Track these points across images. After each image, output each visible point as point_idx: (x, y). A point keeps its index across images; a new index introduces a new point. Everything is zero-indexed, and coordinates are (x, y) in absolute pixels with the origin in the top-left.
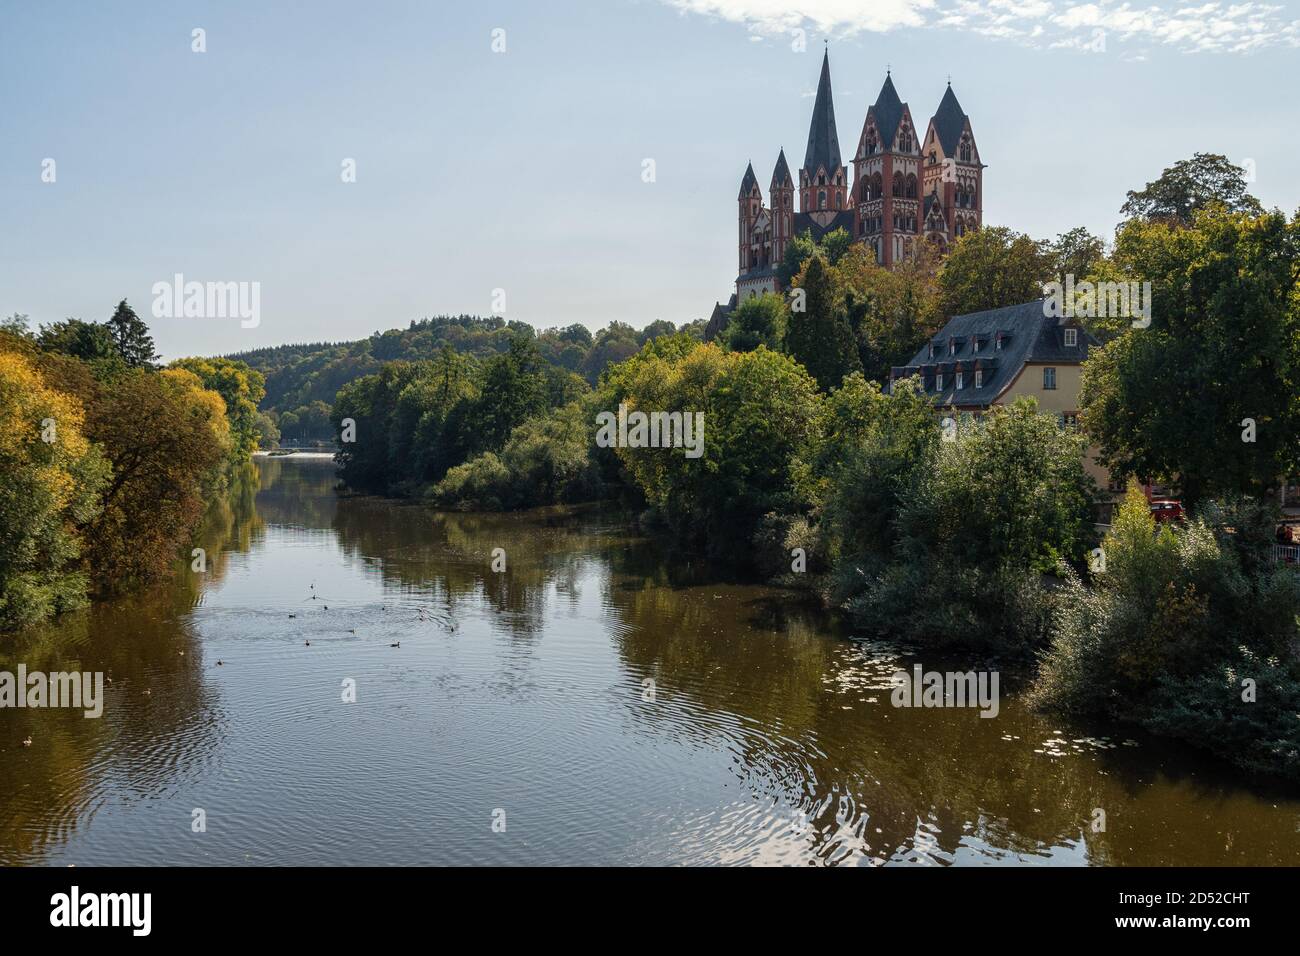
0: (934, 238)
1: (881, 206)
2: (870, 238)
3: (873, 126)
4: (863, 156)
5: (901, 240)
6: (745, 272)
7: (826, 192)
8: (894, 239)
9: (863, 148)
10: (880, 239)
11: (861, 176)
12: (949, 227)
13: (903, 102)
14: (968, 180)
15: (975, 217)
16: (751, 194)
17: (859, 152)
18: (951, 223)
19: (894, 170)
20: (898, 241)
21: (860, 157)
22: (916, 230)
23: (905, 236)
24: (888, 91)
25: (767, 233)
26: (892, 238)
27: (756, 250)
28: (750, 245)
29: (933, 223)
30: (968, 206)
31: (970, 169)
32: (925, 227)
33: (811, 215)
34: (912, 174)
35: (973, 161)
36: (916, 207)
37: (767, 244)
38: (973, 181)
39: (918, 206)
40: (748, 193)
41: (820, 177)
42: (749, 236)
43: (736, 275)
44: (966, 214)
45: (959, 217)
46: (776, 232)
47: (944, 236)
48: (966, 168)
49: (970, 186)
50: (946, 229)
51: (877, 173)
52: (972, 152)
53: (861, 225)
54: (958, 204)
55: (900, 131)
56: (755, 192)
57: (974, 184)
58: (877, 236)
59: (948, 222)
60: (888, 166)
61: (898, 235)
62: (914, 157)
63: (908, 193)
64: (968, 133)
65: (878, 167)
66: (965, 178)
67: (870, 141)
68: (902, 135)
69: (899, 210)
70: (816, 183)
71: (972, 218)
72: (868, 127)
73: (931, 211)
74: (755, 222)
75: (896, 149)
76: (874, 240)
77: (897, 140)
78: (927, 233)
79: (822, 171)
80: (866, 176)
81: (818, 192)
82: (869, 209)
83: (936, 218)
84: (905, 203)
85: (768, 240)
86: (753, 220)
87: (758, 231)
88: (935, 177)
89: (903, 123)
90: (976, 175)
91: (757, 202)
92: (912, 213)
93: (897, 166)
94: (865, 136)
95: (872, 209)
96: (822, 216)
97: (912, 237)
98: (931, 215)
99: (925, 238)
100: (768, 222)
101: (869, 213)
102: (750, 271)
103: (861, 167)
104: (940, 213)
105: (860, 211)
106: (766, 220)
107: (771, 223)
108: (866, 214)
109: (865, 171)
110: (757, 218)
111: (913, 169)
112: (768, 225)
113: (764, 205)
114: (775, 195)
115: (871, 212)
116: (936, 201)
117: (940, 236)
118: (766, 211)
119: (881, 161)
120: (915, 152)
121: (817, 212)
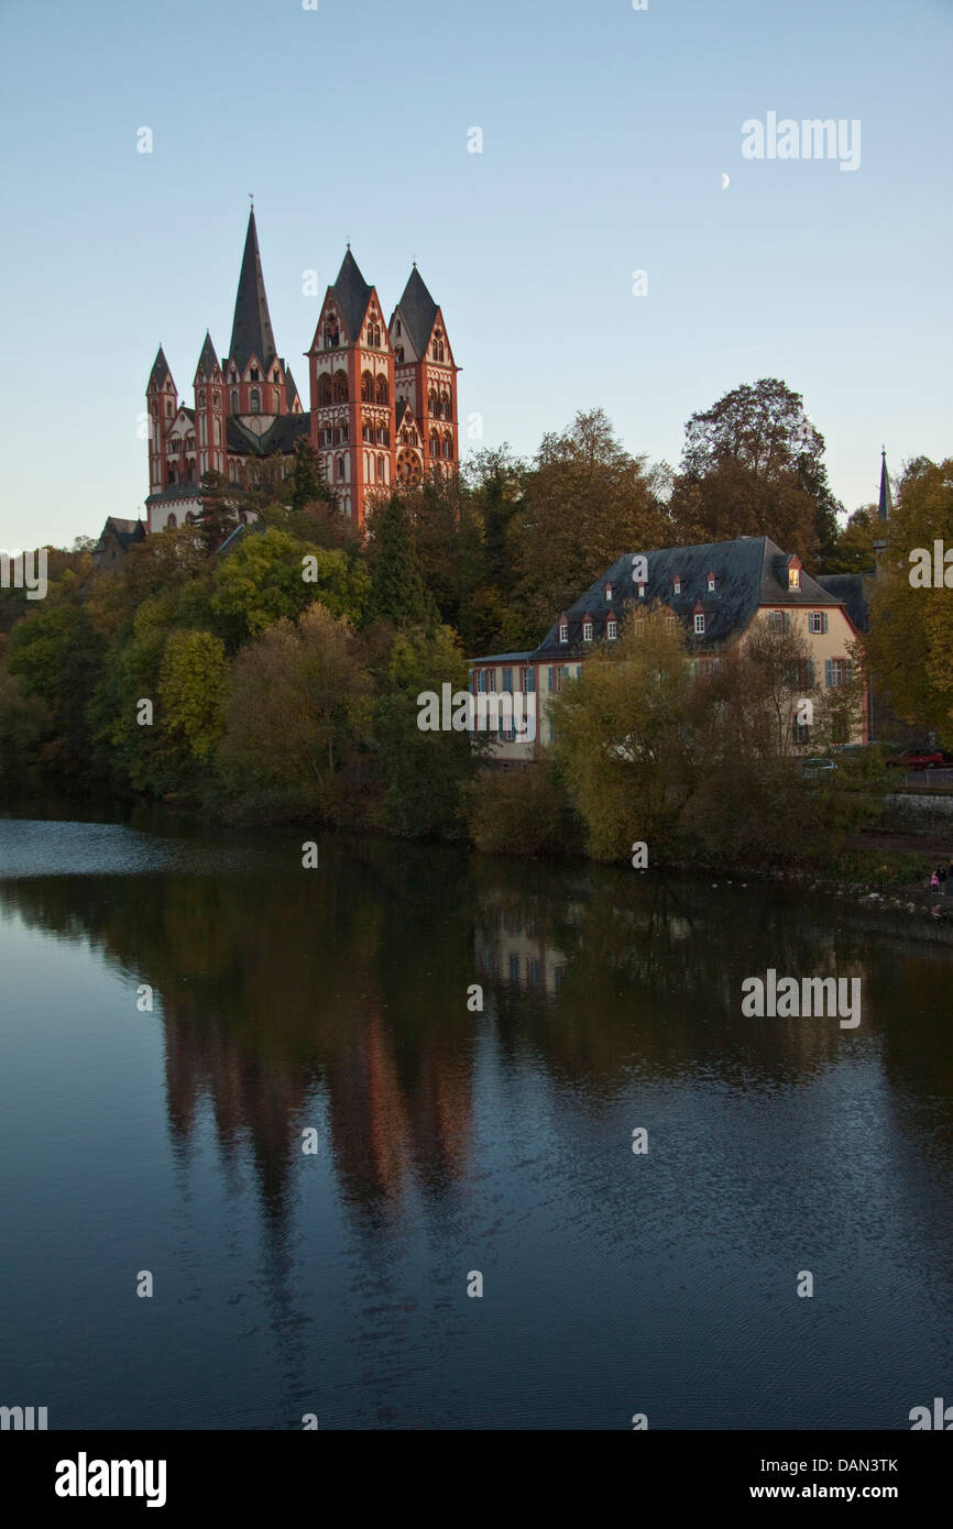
0: (407, 454)
1: (347, 413)
2: (334, 452)
3: (334, 311)
4: (321, 348)
5: (372, 455)
6: (158, 490)
7: (260, 390)
8: (365, 455)
9: (321, 339)
10: (348, 455)
11: (319, 374)
12: (423, 442)
13: (369, 283)
14: (442, 385)
15: (451, 430)
16: (165, 389)
17: (315, 342)
18: (426, 438)
19: (363, 369)
20: (368, 457)
21: (317, 349)
22: (387, 443)
23: (377, 451)
24: (350, 270)
25: (190, 441)
26: (361, 454)
27: (174, 462)
28: (164, 455)
29: (405, 437)
30: (443, 417)
31: (444, 371)
32: (398, 440)
33: (241, 418)
34: (381, 376)
35: (447, 363)
36: (387, 416)
37: (191, 455)
38: (448, 386)
39: (390, 414)
40: (161, 387)
41: (252, 370)
42: (163, 445)
43: (147, 494)
44: (441, 426)
45: (434, 430)
46: (203, 440)
47: (419, 452)
48: (440, 371)
49: (445, 392)
50: (420, 445)
51: (341, 372)
52: (446, 351)
53: (321, 435)
54: (431, 414)
55: (368, 321)
56: (169, 385)
57: (448, 390)
58: (342, 450)
59: (422, 436)
60: (353, 363)
61: (369, 450)
62: (383, 354)
63: (378, 397)
64: (440, 328)
65: (341, 364)
66: (438, 382)
67: (329, 330)
68: (370, 326)
69: (368, 419)
70: (248, 378)
71: (447, 432)
72: (327, 313)
73: (404, 422)
74: (172, 425)
75: (363, 343)
76: (339, 456)
77: (365, 332)
78: (400, 448)
79: (254, 363)
80: (324, 374)
81: (250, 389)
82: (331, 416)
83: (409, 430)
84: (375, 411)
85: (191, 450)
86: (168, 423)
87: (175, 437)
88: (403, 380)
89: (370, 310)
90: (450, 380)
91: (171, 399)
92: (383, 423)
93: (366, 364)
94: (323, 323)
95: (336, 415)
96: (256, 421)
97: (384, 452)
98: (404, 426)
99: (397, 454)
100: (191, 426)
101: (331, 421)
102: (165, 489)
103: (318, 362)
104: (413, 424)
105: (320, 417)
106: (188, 424)
107: (196, 428)
108: (327, 422)
109: (323, 368)
110: (174, 421)
111: (382, 368)
112: (190, 430)
113: (183, 403)
114: (201, 392)
115: (334, 419)
116: (408, 409)
117: (414, 452)
118: (188, 411)
119: (346, 356)
120: (384, 348)
121: (249, 415)
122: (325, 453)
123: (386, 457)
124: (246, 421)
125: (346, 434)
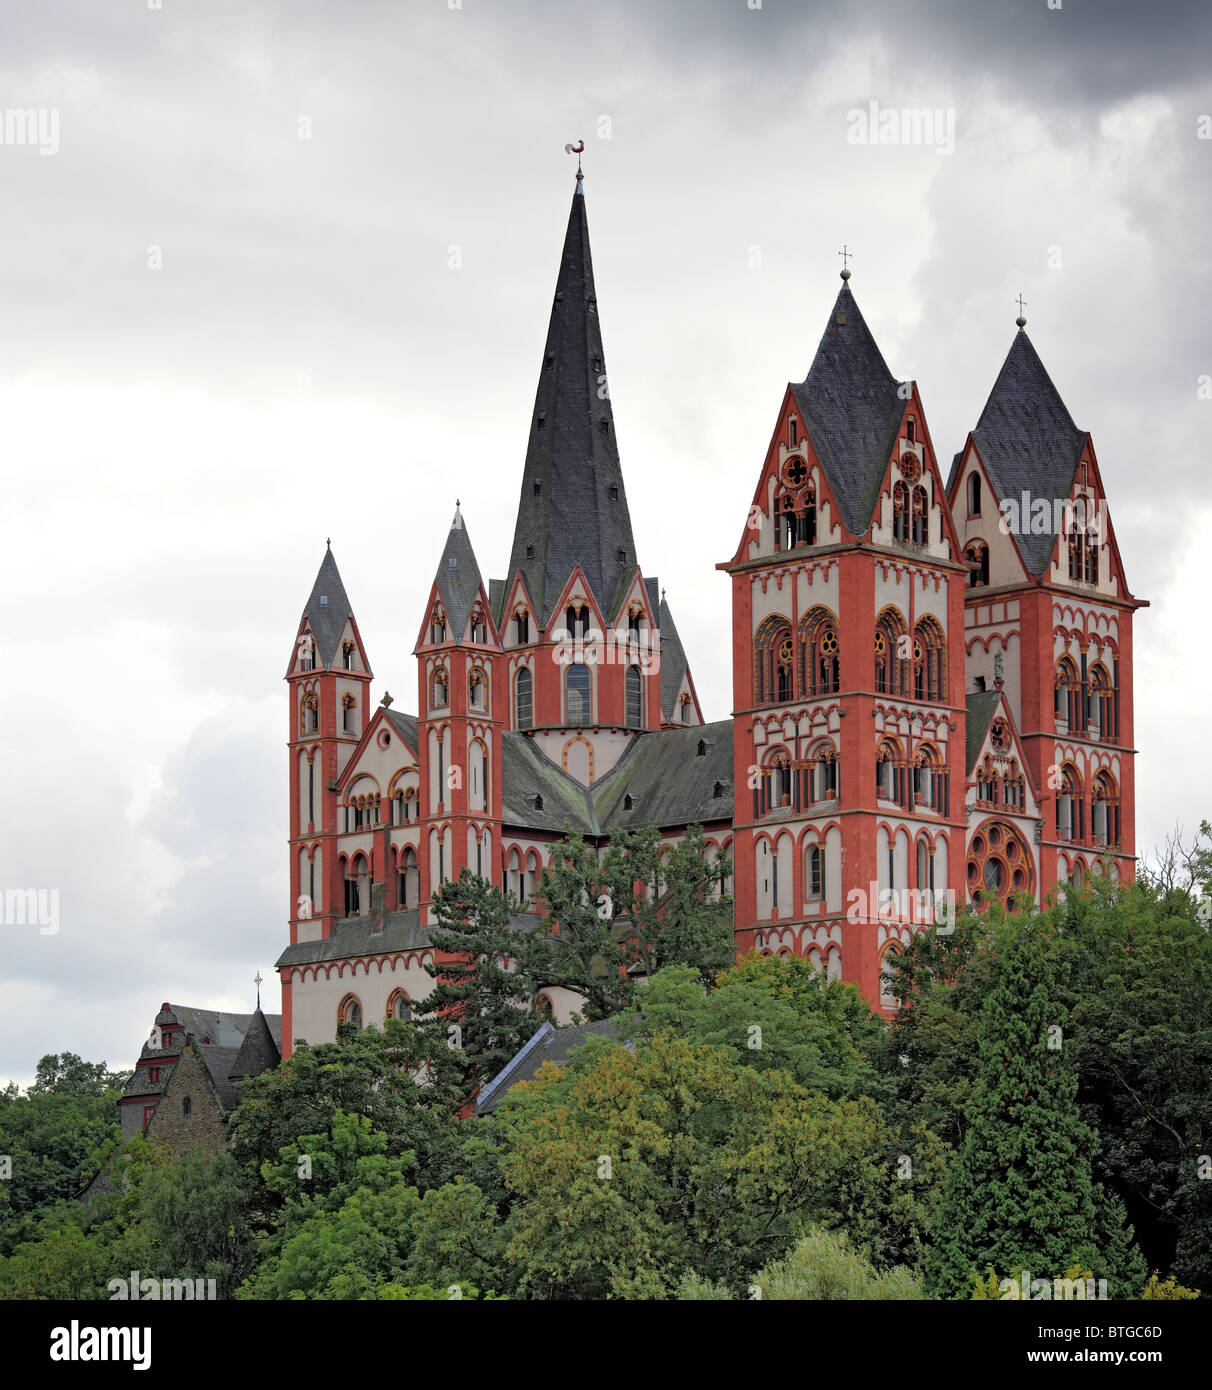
0: (994, 833)
1: (835, 721)
2: (796, 829)
4: (765, 550)
5: (900, 839)
6: (313, 933)
9: (766, 526)
10: (834, 841)
11: (759, 619)
12: (1039, 803)
16: (338, 662)
18: (1048, 788)
19: (880, 605)
20: (891, 843)
21: (755, 554)
23: (914, 828)
24: (849, 336)
25: (404, 799)
27: (358, 857)
28: (333, 838)
29: (990, 788)
30: (1094, 732)
31: (1098, 610)
32: (971, 798)
33: (540, 740)
34: (928, 622)
35: (1107, 587)
36: (943, 733)
37: (401, 838)
38: (1107, 649)
39: (951, 730)
40: (328, 657)
42: (330, 812)
44: (1088, 758)
45: (1069, 768)
46: (439, 797)
47: (1026, 829)
48: (1087, 609)
49: (1098, 666)
50: (1031, 809)
51: (819, 613)
52: (1104, 555)
53: (761, 784)
54: (1062, 728)
55: (894, 474)
56: (350, 654)
57: (1108, 660)
58: (820, 825)
59: (1037, 785)
60: (855, 591)
61: (894, 824)
62: (934, 564)
63: (921, 682)
64: (1090, 493)
65: (823, 591)
66: (1083, 639)
67: (790, 501)
68: (899, 489)
69: (891, 740)
71: (1102, 773)
72: (785, 454)
73: (987, 747)
74: (356, 757)
75: (882, 535)
76: (811, 838)
77: (888, 506)
78: (975, 821)
79: (578, 591)
82: (789, 730)
83: (1001, 768)
84: (911, 718)
85: (406, 823)
86: (343, 751)
87: (362, 789)
89: (902, 447)
90: (1114, 632)
91: (355, 689)
92: (929, 748)
93: (889, 593)
94: (773, 483)
95: (804, 729)
96: (579, 747)
97: (933, 830)
98: (987, 758)
99: (969, 835)
100: (408, 760)
101: (791, 745)
102: (331, 929)
103: (757, 586)
104: (1013, 753)
105: (759, 734)
106: (399, 755)
107: (422, 767)
108: (778, 748)
109: (771, 601)
110: (361, 746)
111: (933, 602)
112: (405, 771)
113: (387, 700)
114: (439, 669)
115: (798, 739)
116: (1000, 712)
117: (1012, 828)
118: (399, 721)
119: (834, 572)
120: (938, 549)
121: (563, 730)
122: (772, 831)
123: (940, 845)
124: (552, 746)
125: (831, 782)
